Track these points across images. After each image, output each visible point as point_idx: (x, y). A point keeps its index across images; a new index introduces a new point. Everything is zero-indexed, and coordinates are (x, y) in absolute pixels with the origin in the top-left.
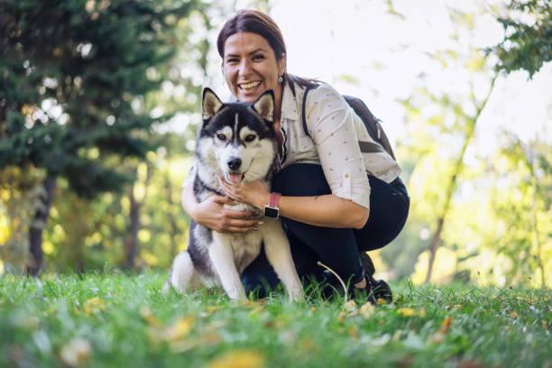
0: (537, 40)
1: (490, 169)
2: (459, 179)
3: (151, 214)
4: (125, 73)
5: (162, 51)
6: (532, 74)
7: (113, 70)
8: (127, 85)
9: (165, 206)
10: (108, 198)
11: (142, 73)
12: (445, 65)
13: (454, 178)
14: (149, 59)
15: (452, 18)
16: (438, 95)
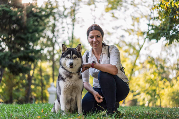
0: (159, 31)
1: (144, 67)
2: (134, 70)
3: (35, 80)
4: (29, 35)
5: (41, 28)
6: (157, 41)
7: (25, 34)
8: (30, 39)
9: (40, 77)
10: (21, 75)
11: (34, 35)
12: (130, 34)
13: (132, 70)
14: (37, 31)
15: (133, 19)
16: (128, 43)
